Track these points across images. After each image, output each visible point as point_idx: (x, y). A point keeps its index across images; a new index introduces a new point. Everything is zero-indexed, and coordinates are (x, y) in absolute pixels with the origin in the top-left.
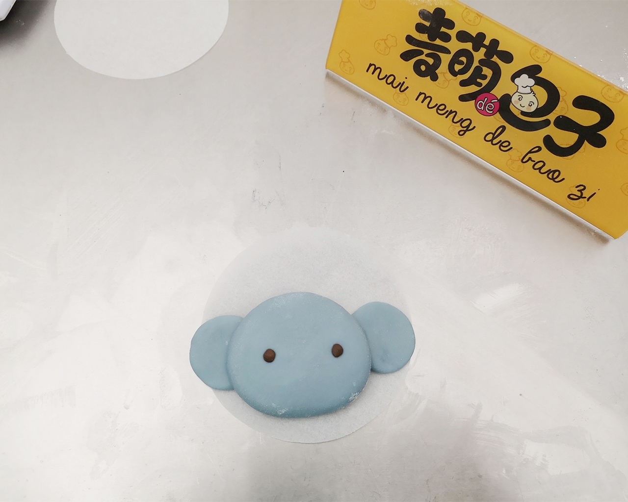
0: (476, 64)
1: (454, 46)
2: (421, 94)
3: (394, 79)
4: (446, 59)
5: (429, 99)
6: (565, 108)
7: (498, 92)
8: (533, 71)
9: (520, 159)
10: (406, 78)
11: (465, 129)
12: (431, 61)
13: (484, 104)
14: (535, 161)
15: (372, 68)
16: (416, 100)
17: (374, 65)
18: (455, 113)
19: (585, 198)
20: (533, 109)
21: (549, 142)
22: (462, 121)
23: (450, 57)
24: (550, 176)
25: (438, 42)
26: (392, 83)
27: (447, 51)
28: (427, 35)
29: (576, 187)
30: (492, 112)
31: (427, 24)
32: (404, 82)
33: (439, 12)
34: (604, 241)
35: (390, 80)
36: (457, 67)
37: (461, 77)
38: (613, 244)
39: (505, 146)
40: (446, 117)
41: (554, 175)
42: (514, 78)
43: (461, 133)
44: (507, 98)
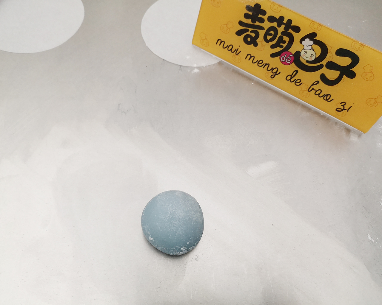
0: (279, 34)
1: (267, 25)
2: (248, 55)
3: (232, 47)
4: (262, 33)
5: (253, 58)
6: (331, 57)
7: (293, 50)
8: (312, 36)
9: (307, 89)
10: (239, 46)
11: (274, 74)
12: (253, 35)
13: (285, 58)
14: (315, 90)
15: (219, 42)
16: (246, 59)
17: (220, 40)
18: (268, 65)
19: (346, 109)
20: (313, 58)
21: (323, 78)
22: (273, 69)
23: (264, 31)
24: (325, 98)
25: (257, 23)
26: (231, 50)
27: (263, 29)
28: (251, 20)
29: (341, 103)
30: (290, 62)
31: (251, 13)
32: (238, 49)
33: (258, 6)
35: (230, 48)
36: (269, 37)
37: (271, 43)
38: (364, 136)
39: (298, 83)
40: (263, 68)
41: (327, 98)
42: (301, 41)
43: (272, 77)
44: (298, 54)
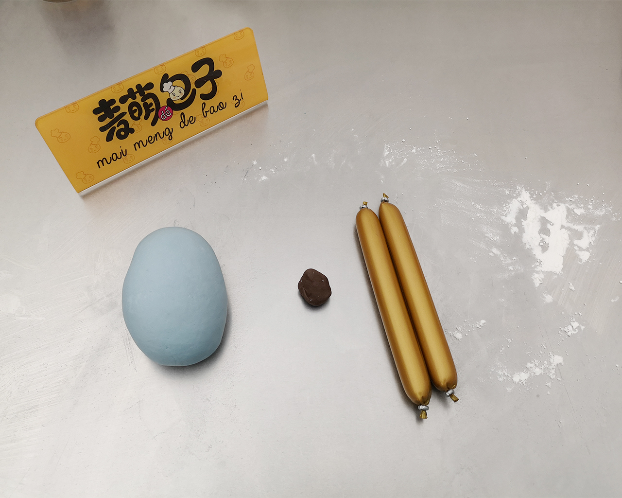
0: (141, 104)
1: (124, 108)
2: (135, 145)
3: (116, 154)
4: (127, 117)
5: (141, 143)
6: (193, 77)
7: (163, 103)
8: (165, 79)
9: (203, 117)
10: (121, 147)
11: (170, 135)
12: (122, 126)
13: (164, 115)
14: (209, 111)
16: (136, 150)
17: (99, 161)
18: (158, 134)
19: (241, 99)
20: (183, 92)
21: (205, 97)
22: (164, 133)
23: (128, 114)
24: (220, 108)
25: (116, 115)
26: (117, 157)
27: (124, 114)
28: (107, 118)
29: (233, 100)
30: (171, 114)
31: (103, 113)
32: (122, 150)
34: (266, 106)
35: (114, 157)
36: (136, 115)
37: (142, 117)
38: (269, 102)
39: (192, 120)
40: (157, 140)
41: (221, 106)
42: (162, 91)
43: (170, 138)
44: (169, 101)
